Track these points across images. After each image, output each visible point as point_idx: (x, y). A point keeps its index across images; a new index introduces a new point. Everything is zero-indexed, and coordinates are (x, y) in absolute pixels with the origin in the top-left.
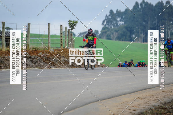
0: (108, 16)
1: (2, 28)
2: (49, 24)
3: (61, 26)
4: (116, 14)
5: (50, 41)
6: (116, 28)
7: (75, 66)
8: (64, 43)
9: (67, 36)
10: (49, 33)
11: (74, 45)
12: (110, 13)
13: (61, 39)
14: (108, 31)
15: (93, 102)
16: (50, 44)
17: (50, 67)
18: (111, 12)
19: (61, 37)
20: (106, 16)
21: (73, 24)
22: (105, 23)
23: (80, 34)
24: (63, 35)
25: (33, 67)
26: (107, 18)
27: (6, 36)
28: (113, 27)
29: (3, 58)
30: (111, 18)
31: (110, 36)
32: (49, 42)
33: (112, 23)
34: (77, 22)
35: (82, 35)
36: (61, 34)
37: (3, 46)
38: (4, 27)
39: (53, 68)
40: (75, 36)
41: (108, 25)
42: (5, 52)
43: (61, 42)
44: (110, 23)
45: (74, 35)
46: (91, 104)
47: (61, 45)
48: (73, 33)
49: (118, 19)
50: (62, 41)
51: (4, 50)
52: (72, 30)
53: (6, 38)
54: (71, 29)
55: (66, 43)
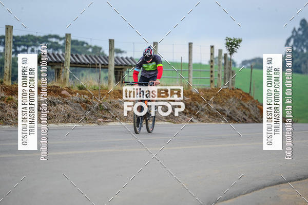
0: (297, 29)
1: (110, 50)
2: (190, 45)
3: (212, 47)
5: (191, 74)
7: (237, 120)
8: (217, 77)
9: (222, 67)
10: (190, 59)
11: (234, 82)
12: (301, 24)
13: (212, 72)
14: (297, 58)
15: (270, 186)
16: (191, 80)
17: (191, 121)
18: (303, 23)
19: (212, 67)
20: (294, 29)
21: (232, 45)
22: (292, 42)
23: (244, 63)
24: (215, 65)
25: (162, 120)
26: (295, 34)
27: (115, 65)
28: (305, 51)
29: (110, 103)
30: (302, 35)
31: (299, 66)
32: (189, 76)
33: (305, 44)
34: (240, 41)
35: (249, 65)
36: (212, 61)
37: (109, 83)
38: (112, 49)
39: (196, 123)
40: (235, 66)
41: (297, 46)
42: (114, 93)
43: (212, 76)
44: (300, 43)
45: (234, 63)
46: (265, 188)
47: (212, 82)
48: (233, 60)
50: (214, 74)
51: (111, 89)
52: (231, 54)
53: (115, 69)
54: (229, 53)
55: (220, 78)
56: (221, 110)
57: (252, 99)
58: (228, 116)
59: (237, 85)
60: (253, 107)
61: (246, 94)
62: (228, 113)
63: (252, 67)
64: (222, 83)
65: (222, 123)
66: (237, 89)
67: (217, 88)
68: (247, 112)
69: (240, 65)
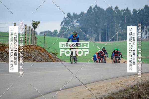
0: (66, 17)
4: (73, 16)
6: (73, 29)
8: (28, 40)
9: (30, 35)
11: (36, 42)
13: (25, 37)
15: (53, 92)
18: (68, 14)
19: (25, 35)
21: (35, 25)
22: (63, 24)
23: (41, 33)
24: (27, 34)
26: (65, 20)
30: (68, 20)
31: (67, 35)
33: (70, 24)
34: (39, 22)
35: (44, 34)
36: (25, 32)
40: (37, 35)
41: (66, 26)
43: (25, 39)
44: (67, 24)
45: (37, 33)
46: (51, 93)
47: (25, 42)
48: (36, 32)
49: (74, 21)
50: (26, 38)
52: (34, 29)
55: (30, 41)
56: (30, 56)
57: (45, 50)
58: (33, 59)
59: (38, 44)
60: (45, 54)
61: (42, 48)
62: (33, 57)
63: (45, 35)
64: (31, 43)
65: (31, 62)
66: (38, 46)
67: (28, 45)
68: (43, 57)
69: (39, 34)
